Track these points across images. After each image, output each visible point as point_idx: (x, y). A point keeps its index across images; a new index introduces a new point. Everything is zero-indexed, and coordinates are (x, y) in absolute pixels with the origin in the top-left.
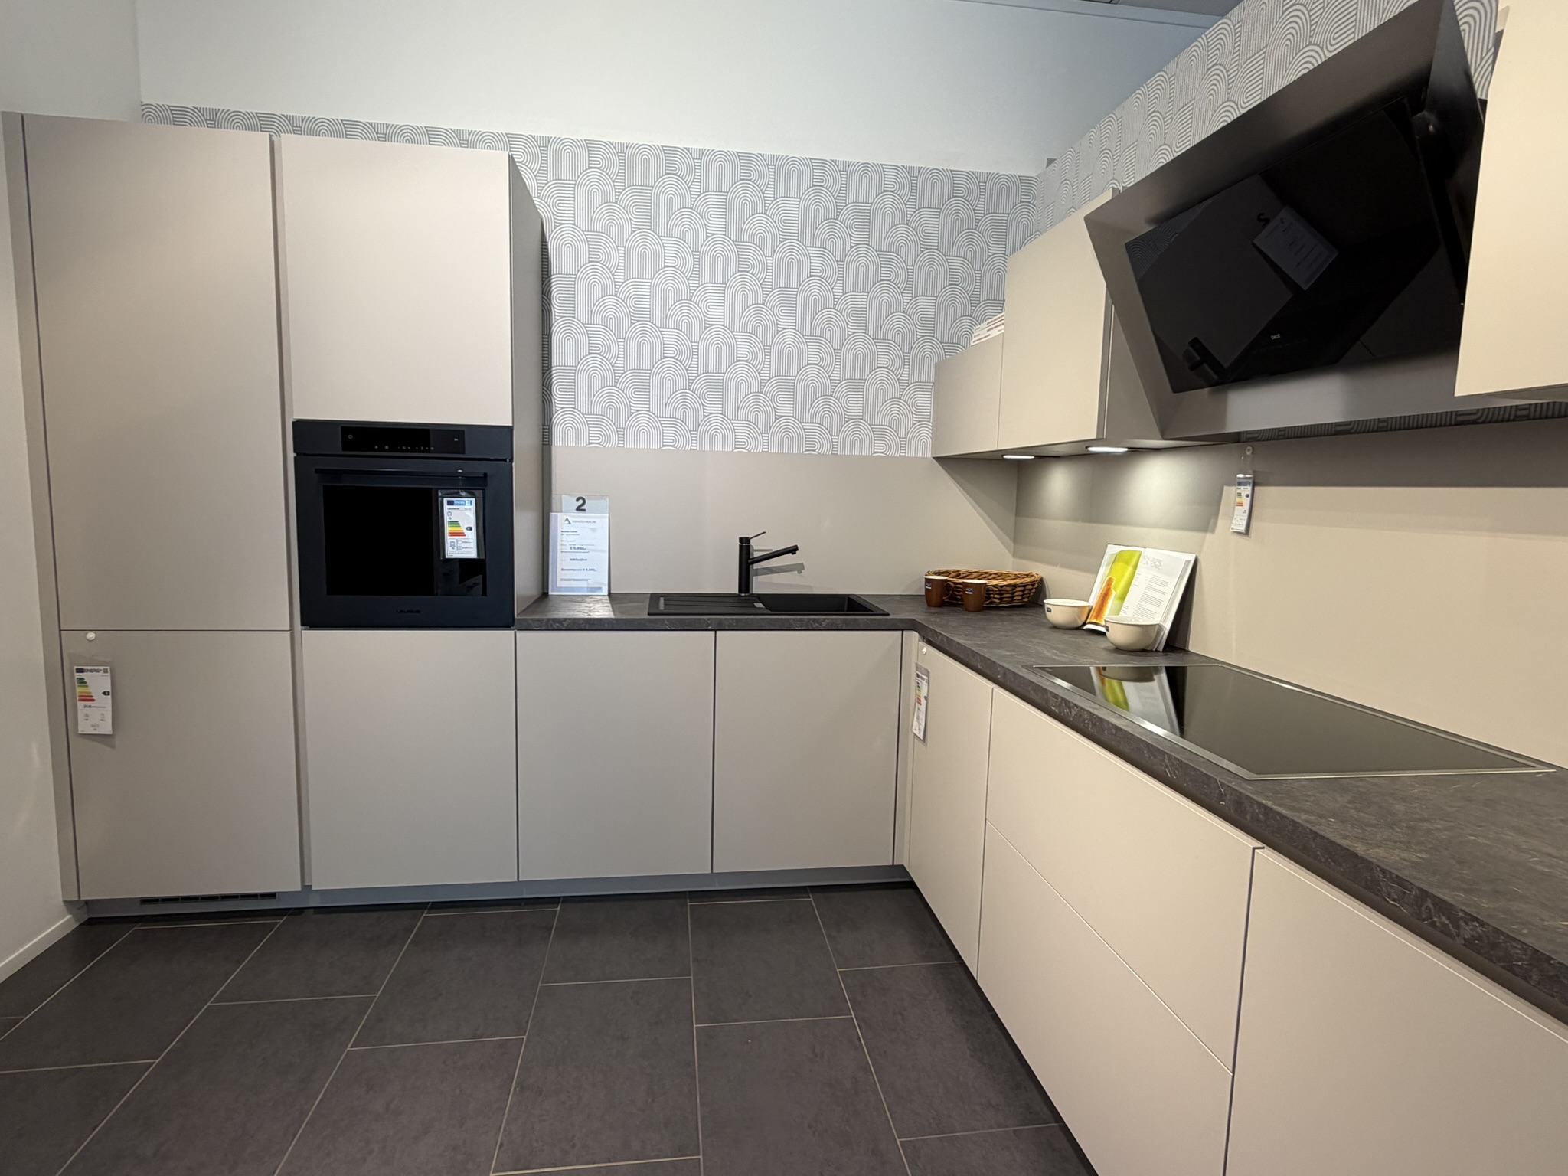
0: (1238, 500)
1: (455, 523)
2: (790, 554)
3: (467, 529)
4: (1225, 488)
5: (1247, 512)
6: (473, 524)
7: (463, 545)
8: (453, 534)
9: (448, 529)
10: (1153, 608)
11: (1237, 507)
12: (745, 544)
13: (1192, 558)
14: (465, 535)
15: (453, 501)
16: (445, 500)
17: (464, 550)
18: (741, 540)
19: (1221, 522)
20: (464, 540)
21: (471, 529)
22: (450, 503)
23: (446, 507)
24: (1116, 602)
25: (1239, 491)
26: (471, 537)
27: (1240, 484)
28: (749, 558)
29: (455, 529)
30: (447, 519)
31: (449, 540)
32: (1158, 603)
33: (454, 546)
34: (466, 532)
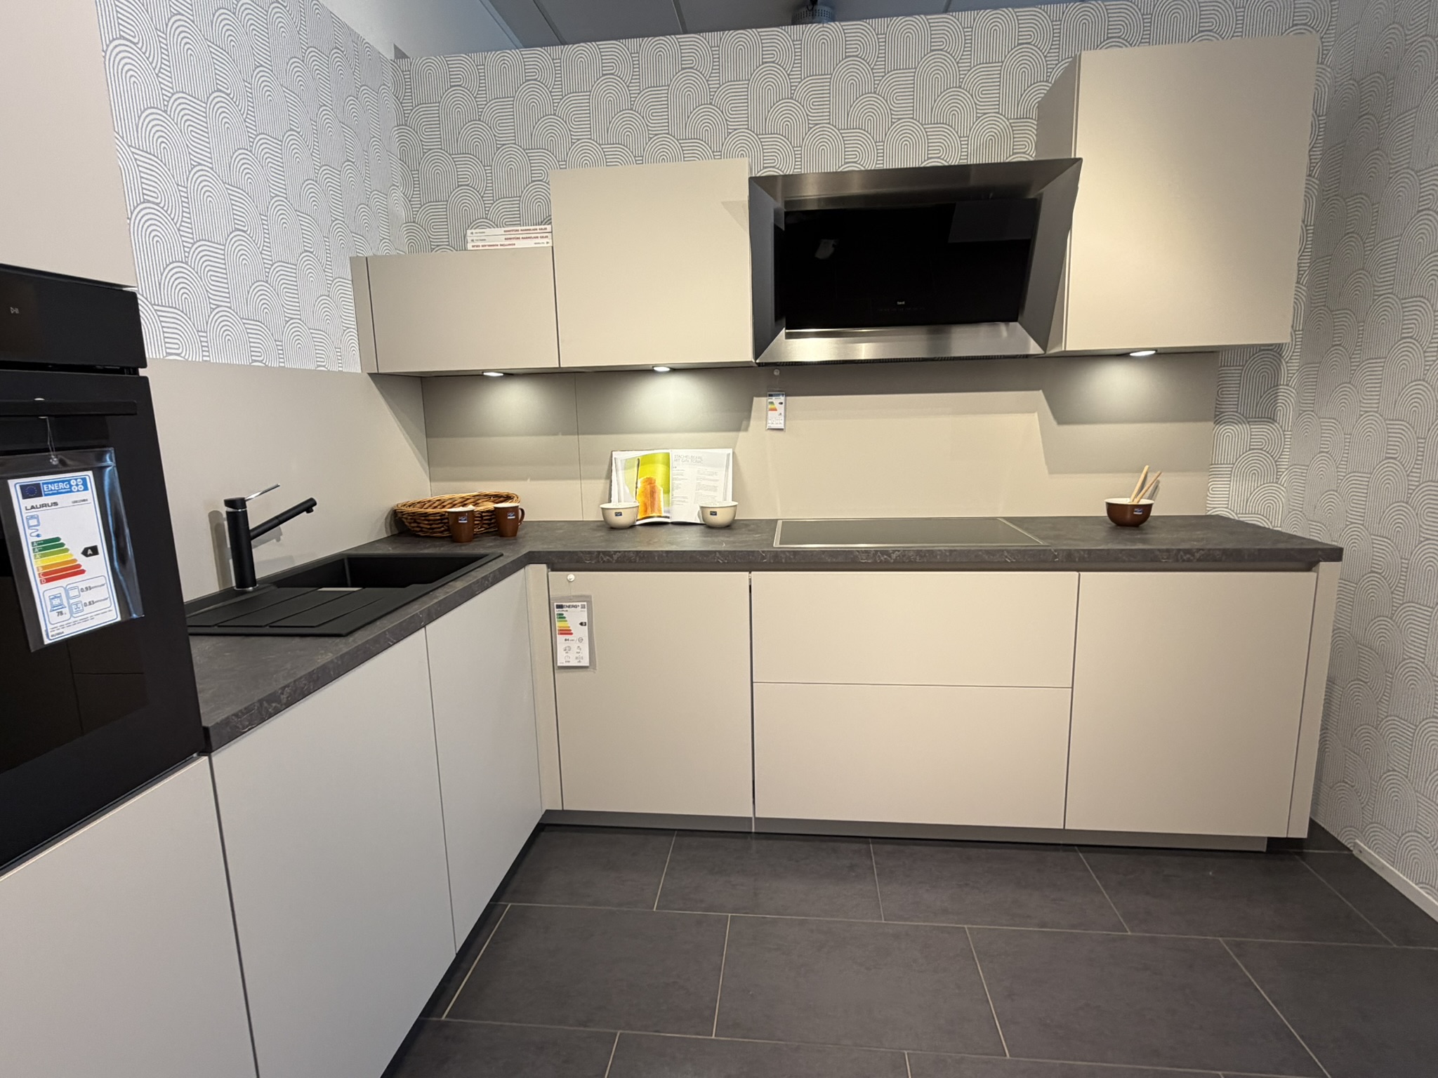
0: (770, 406)
1: (52, 545)
3: (85, 553)
4: (755, 399)
5: (783, 414)
6: (98, 540)
7: (86, 597)
8: (51, 576)
9: (35, 564)
10: (712, 493)
11: (770, 412)
12: (237, 507)
13: (730, 451)
14: (83, 572)
15: (38, 486)
16: (14, 485)
17: (88, 609)
19: (752, 422)
20: (83, 585)
21: (94, 550)
22: (31, 492)
23: (21, 506)
24: (666, 495)
25: (770, 400)
26: (99, 568)
27: (771, 395)
28: (249, 530)
29: (55, 559)
30: (27, 538)
31: (43, 593)
32: (715, 489)
33: (60, 605)
34: (83, 561)
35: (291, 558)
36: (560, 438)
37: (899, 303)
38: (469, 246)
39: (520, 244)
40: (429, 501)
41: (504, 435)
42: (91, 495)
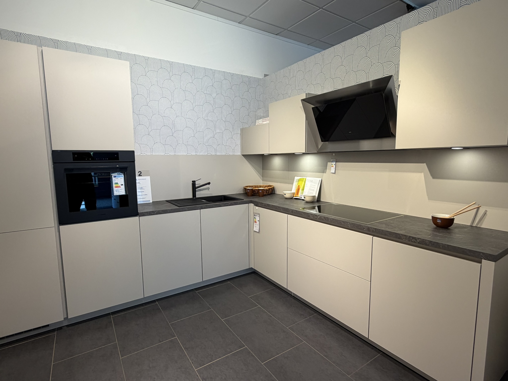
0: (332, 165)
1: (117, 183)
2: (208, 185)
3: (121, 185)
4: (328, 163)
5: (335, 168)
6: (123, 183)
7: (120, 190)
8: (116, 187)
9: (114, 185)
10: (312, 192)
11: (332, 167)
12: (194, 183)
13: (321, 179)
14: (120, 187)
16: (113, 176)
17: (120, 192)
18: (193, 181)
19: (327, 170)
20: (120, 189)
21: (122, 185)
22: (115, 177)
23: (113, 178)
24: (302, 191)
25: (332, 163)
26: (123, 187)
27: (332, 162)
28: (195, 187)
29: (117, 185)
30: (114, 182)
31: (115, 189)
32: (313, 190)
33: (117, 191)
34: (121, 186)
35: (212, 194)
36: (285, 172)
37: (350, 132)
38: (256, 125)
39: (264, 123)
40: (257, 186)
41: (275, 170)
42: (123, 178)
